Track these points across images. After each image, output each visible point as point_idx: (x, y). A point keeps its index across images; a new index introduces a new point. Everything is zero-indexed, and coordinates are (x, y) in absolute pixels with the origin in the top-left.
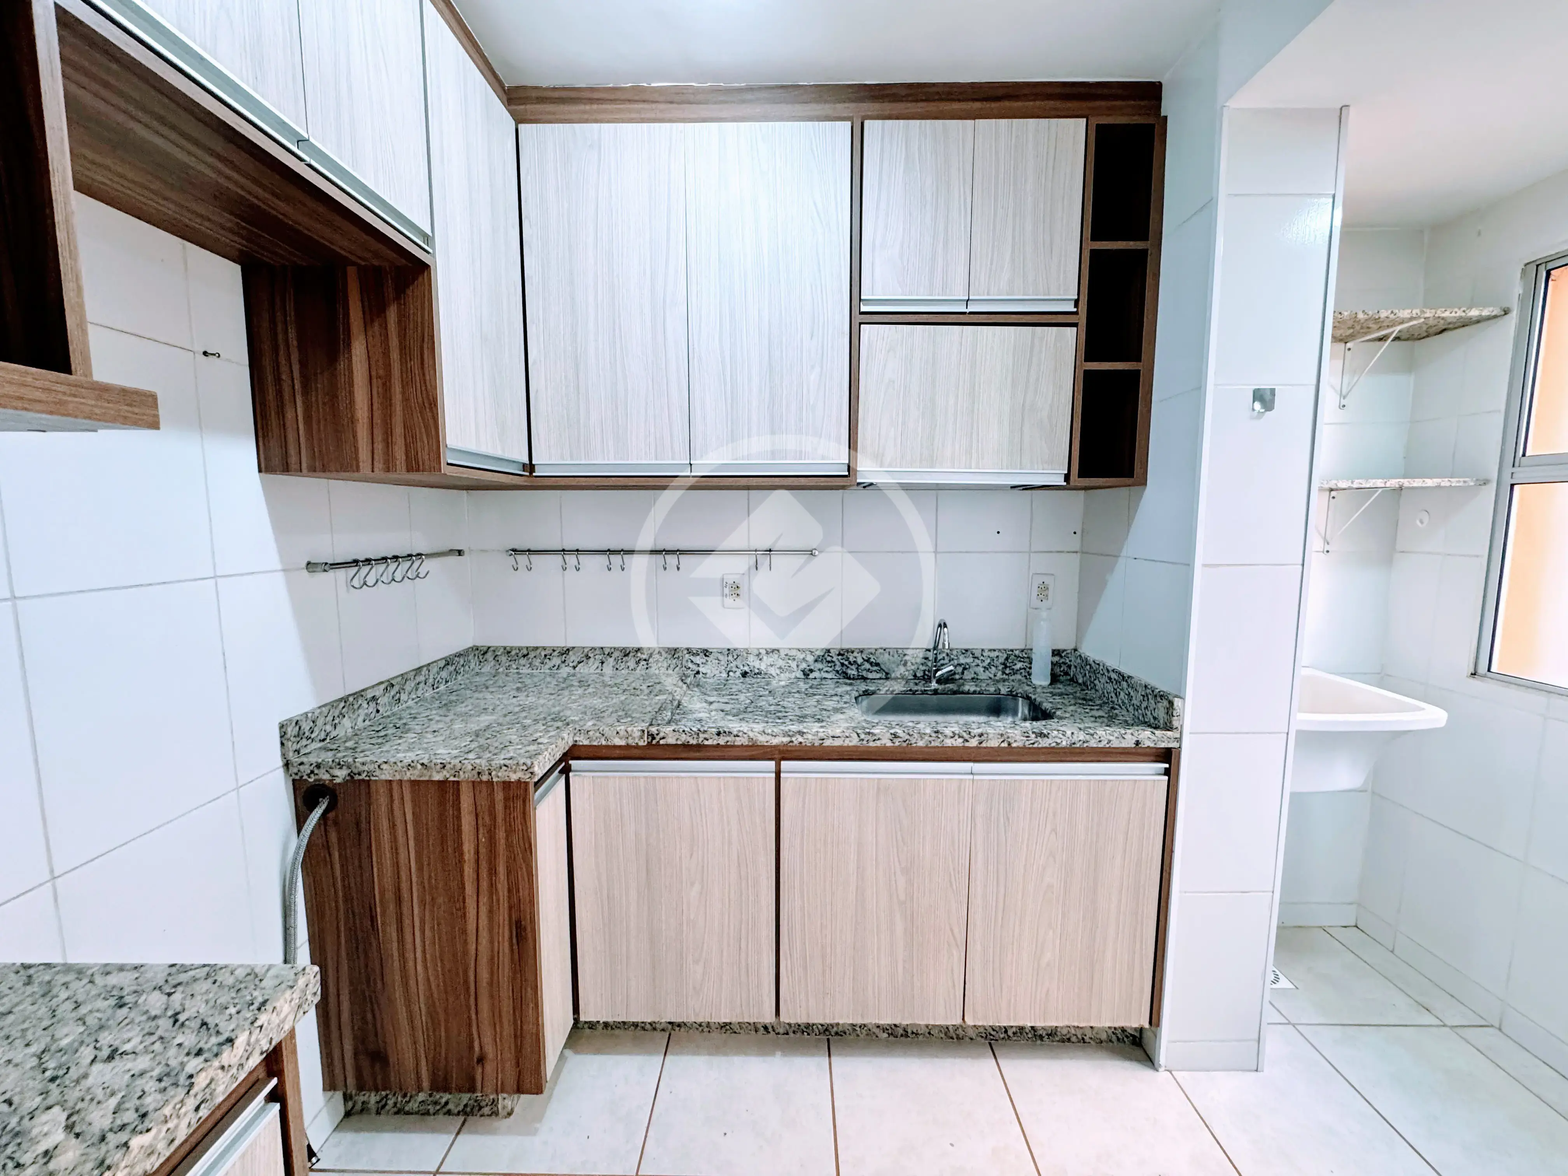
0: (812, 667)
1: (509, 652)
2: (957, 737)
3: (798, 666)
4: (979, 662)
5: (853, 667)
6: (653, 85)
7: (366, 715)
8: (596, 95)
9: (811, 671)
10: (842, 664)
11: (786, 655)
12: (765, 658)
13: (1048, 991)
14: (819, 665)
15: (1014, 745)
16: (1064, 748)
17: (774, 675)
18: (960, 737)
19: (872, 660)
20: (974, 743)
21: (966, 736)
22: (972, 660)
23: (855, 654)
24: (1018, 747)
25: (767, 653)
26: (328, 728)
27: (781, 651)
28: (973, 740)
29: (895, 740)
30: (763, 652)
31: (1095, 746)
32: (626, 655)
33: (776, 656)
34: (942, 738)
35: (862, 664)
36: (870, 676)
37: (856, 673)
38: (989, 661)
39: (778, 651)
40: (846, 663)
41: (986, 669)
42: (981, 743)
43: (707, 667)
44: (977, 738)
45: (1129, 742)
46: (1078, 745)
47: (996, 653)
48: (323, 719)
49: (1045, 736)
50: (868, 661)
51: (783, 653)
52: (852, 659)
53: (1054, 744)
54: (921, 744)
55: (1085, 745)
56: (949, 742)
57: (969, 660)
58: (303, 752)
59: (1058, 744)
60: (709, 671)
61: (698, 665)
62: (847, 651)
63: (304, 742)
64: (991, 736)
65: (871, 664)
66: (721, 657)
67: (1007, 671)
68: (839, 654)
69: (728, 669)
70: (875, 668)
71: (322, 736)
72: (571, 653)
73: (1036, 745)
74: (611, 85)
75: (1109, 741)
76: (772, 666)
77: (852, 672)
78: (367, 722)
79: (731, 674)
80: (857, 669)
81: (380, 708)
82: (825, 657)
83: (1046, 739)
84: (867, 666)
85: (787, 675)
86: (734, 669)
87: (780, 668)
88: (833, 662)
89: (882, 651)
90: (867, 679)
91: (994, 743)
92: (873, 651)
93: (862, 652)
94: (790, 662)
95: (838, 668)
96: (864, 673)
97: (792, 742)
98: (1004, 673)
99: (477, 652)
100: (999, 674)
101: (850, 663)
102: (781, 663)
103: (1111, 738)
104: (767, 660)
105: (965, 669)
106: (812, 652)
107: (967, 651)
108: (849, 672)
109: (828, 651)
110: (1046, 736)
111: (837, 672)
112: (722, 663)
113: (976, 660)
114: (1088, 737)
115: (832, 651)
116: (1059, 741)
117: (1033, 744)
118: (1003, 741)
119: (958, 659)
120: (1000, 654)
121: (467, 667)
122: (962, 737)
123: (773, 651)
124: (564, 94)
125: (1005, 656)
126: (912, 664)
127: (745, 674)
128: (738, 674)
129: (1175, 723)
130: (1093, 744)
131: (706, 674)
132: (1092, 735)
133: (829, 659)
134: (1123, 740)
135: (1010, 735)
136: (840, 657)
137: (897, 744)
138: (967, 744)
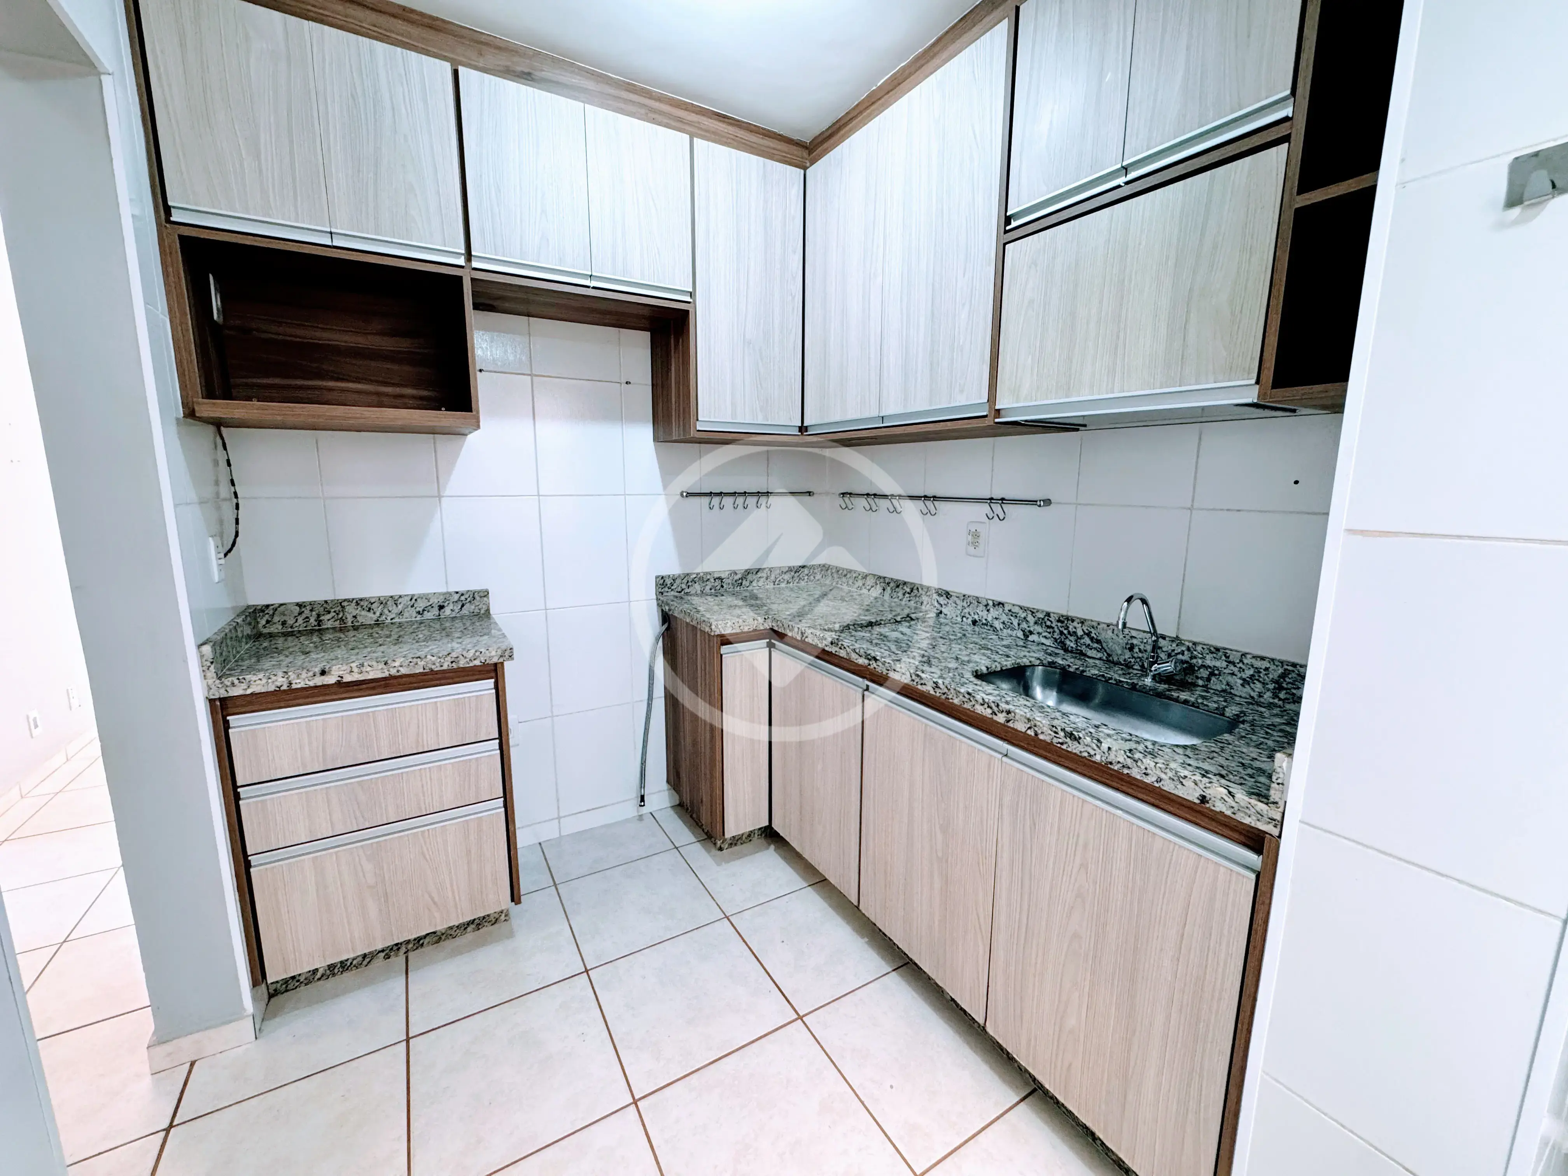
0: (1032, 629)
1: (838, 571)
2: (986, 706)
3: (1019, 625)
4: (1236, 670)
5: (1072, 638)
6: (879, 85)
7: (713, 586)
8: (850, 116)
9: (1031, 633)
10: (1061, 633)
11: (1010, 611)
12: (991, 609)
13: (1070, 1065)
14: (1038, 629)
15: (1041, 737)
16: (1095, 762)
17: (998, 629)
18: (989, 707)
19: (1093, 635)
20: (1001, 718)
21: (995, 709)
22: (1224, 664)
23: (1075, 624)
24: (1044, 741)
25: (994, 605)
26: (684, 586)
27: (1006, 605)
28: (999, 715)
29: (937, 690)
30: (991, 603)
31: (1138, 777)
32: (898, 586)
33: (1001, 610)
34: (973, 703)
35: (1081, 638)
36: (1090, 653)
37: (1074, 646)
38: (1251, 672)
39: (1003, 604)
40: (1066, 632)
41: (1245, 682)
42: (1008, 721)
43: (947, 608)
44: (1004, 714)
45: (1190, 792)
46: (1116, 768)
47: (1265, 664)
48: (680, 580)
49: (1075, 739)
50: (1089, 634)
51: (1007, 608)
52: (1071, 629)
53: (1086, 754)
54: (956, 701)
55: (1126, 771)
56: (979, 709)
57: (1221, 664)
58: (665, 594)
59: (1090, 756)
60: (948, 613)
61: (942, 606)
62: (1067, 618)
63: (666, 589)
64: (1017, 717)
65: (1092, 639)
66: (958, 602)
67: (1282, 695)
68: (1059, 621)
69: (963, 614)
70: (1095, 645)
71: (679, 590)
72: (868, 578)
73: (1064, 747)
74: (856, 103)
75: (1159, 780)
76: (996, 619)
77: (1071, 643)
78: (713, 591)
79: (964, 619)
80: (1076, 641)
81: (724, 585)
82: (1044, 619)
83: (1075, 743)
84: (1087, 640)
85: (1009, 631)
86: (967, 615)
87: (1003, 623)
88: (1053, 628)
89: (1105, 626)
90: (1085, 655)
91: (1021, 727)
92: (1095, 624)
93: (1082, 623)
94: (1012, 618)
95: (1056, 636)
96: (1083, 648)
97: (869, 665)
98: (1275, 696)
99: (824, 568)
100: (1268, 695)
101: (1069, 632)
102: (1004, 618)
103: (1163, 776)
104: (994, 613)
105: (1212, 674)
106: (1033, 613)
107: (1218, 650)
108: (1068, 642)
109: (1048, 614)
110: (1077, 740)
111: (1056, 640)
112: (959, 607)
113: (1232, 667)
114: (1129, 762)
115: (1052, 615)
116: (1092, 753)
117: (1062, 744)
118: (1030, 728)
119: (1204, 658)
120: (1273, 667)
121: (812, 577)
122: (991, 708)
123: (1000, 603)
124: (837, 126)
125: (1281, 671)
126: (1140, 650)
127: (974, 622)
128: (970, 621)
129: (1274, 795)
130: (1136, 773)
131: (946, 615)
132: (1136, 761)
133: (1048, 623)
134: (1180, 786)
135: (1038, 723)
136: (1059, 624)
137: (938, 694)
138: (995, 718)
